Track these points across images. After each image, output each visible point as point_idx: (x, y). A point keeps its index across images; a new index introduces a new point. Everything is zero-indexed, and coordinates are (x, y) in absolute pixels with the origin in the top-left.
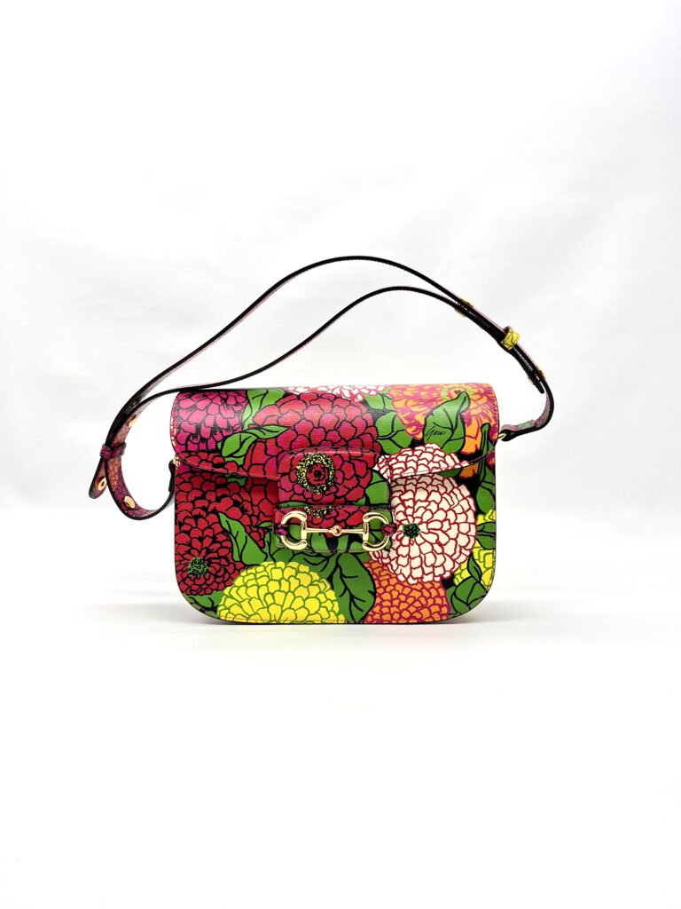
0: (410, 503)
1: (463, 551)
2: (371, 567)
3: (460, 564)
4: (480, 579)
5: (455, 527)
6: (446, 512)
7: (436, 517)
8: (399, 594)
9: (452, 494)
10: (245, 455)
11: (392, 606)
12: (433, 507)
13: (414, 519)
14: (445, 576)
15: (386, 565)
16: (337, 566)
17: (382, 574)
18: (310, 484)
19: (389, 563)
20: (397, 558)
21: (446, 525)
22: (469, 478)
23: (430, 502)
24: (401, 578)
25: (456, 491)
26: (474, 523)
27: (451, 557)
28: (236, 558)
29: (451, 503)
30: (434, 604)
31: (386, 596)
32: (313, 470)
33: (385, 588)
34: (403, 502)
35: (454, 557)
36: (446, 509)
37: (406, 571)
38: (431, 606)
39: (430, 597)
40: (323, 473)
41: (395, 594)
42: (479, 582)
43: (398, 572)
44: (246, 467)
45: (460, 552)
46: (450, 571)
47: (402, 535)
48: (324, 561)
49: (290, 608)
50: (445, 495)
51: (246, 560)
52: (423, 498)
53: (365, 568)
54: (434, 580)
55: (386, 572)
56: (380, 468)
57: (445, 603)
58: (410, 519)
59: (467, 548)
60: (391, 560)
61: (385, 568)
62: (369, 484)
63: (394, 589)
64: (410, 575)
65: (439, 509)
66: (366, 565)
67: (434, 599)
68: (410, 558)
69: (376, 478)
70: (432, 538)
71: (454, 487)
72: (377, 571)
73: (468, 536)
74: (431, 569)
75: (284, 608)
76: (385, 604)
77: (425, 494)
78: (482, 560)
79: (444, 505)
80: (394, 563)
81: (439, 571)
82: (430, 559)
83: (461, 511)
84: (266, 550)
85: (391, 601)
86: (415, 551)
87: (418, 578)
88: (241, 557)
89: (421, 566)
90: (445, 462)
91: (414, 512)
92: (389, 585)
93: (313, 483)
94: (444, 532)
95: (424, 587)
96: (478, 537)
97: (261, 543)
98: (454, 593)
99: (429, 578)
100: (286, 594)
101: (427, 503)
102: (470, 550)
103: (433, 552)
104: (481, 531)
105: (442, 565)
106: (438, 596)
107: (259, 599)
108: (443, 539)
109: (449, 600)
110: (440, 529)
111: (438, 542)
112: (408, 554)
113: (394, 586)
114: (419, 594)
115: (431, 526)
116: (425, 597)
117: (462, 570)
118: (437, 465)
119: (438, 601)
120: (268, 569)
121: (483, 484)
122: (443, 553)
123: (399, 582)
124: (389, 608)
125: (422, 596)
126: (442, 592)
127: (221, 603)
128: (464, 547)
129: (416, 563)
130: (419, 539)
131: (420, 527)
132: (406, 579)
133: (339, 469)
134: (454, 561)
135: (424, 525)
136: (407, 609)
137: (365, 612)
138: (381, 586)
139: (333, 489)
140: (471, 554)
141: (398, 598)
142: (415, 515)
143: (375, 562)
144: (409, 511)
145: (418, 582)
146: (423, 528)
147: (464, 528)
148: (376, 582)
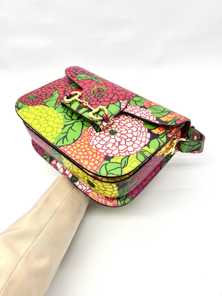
0: (122, 125)
1: (127, 152)
2: (84, 132)
3: (120, 155)
4: (124, 167)
5: (131, 143)
6: (133, 136)
7: (128, 135)
8: (84, 148)
9: (142, 133)
10: (83, 79)
11: (76, 150)
12: (130, 131)
13: (118, 130)
14: (109, 155)
15: (90, 135)
16: (73, 124)
17: (86, 137)
18: (93, 92)
19: (92, 136)
20: (97, 136)
21: (129, 140)
22: (154, 134)
23: (130, 129)
24: (91, 144)
25: (145, 133)
26: (142, 148)
27: (119, 150)
28: (45, 101)
29: (139, 135)
30: (94, 162)
31: (78, 145)
32: (99, 89)
33: (81, 142)
34: (119, 123)
35: (120, 151)
36: (134, 135)
37: (96, 143)
38: (92, 162)
39: (95, 158)
40: (101, 92)
41: (82, 147)
42: (122, 168)
43: (92, 141)
44: (79, 81)
45: (125, 152)
46: (113, 155)
47: (108, 131)
48: (70, 119)
49: (41, 125)
50: (139, 131)
51: (46, 104)
52: (129, 126)
53: (82, 131)
54: (103, 153)
55: (88, 138)
56: (122, 103)
57: (98, 165)
58: (117, 129)
59: (129, 153)
60: (94, 135)
61: (89, 136)
62: (113, 104)
63: (84, 145)
64: (96, 145)
65: (131, 133)
66: (83, 130)
67: (96, 160)
68: (102, 139)
69: (118, 104)
70: (118, 140)
71: (145, 131)
72: (84, 135)
73: (134, 149)
74: (106, 149)
75: (39, 123)
76: (74, 147)
77: (131, 126)
78: (132, 161)
79: (135, 134)
80: (94, 137)
81: (109, 151)
82: (110, 145)
83: (140, 140)
84: (56, 105)
85: (78, 148)
86: (107, 139)
87: (97, 148)
88: (47, 102)
89: (103, 145)
90: (149, 117)
91: (120, 128)
92: (84, 142)
93: (95, 92)
94: (126, 141)
95: (96, 153)
96: (138, 153)
97: (57, 103)
98: (106, 164)
99: (102, 151)
100: (46, 120)
101: (129, 129)
102: (130, 154)
103: (114, 144)
104: (142, 152)
105: (112, 150)
106: (99, 160)
107: (36, 116)
108: (123, 142)
109: (101, 165)
110: (125, 140)
111: (119, 143)
112: (103, 138)
113: (85, 144)
114: (92, 154)
115: (122, 136)
116: (93, 156)
117: (119, 158)
118: (145, 116)
119: (97, 162)
120: (50, 110)
121: (159, 139)
122: (117, 147)
123: (89, 144)
124: (74, 149)
125: (92, 155)
126: (102, 159)
127: (23, 109)
128: (128, 151)
129: (103, 143)
130: (113, 137)
131: (117, 133)
132: (93, 145)
133: (108, 94)
134: (119, 153)
135: (120, 134)
136: (80, 155)
137: (64, 145)
138: (80, 140)
139: (99, 98)
140: (129, 156)
141: (82, 149)
142: (120, 129)
143: (88, 132)
144: (119, 127)
145: (96, 149)
146: (118, 134)
147: (135, 146)
148: (80, 138)
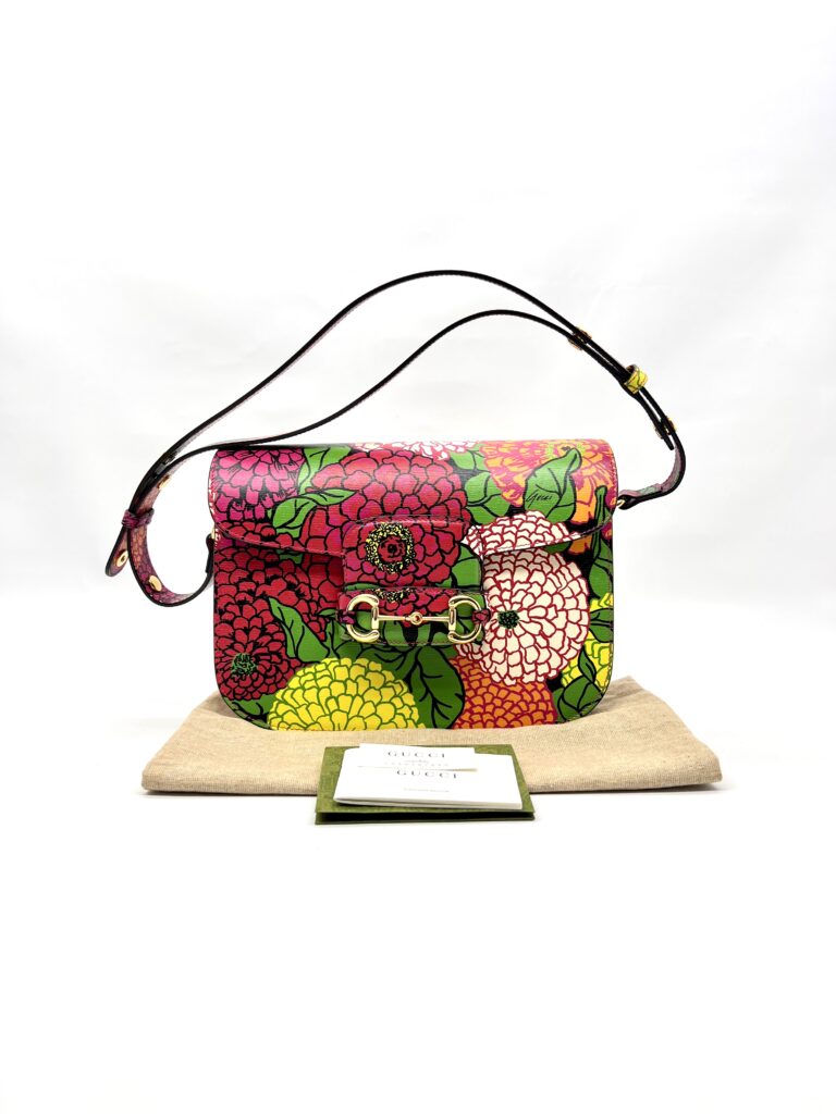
0: (507, 585)
1: (573, 644)
2: (458, 665)
3: (569, 660)
4: (594, 677)
5: (562, 615)
6: (552, 596)
7: (539, 602)
8: (494, 698)
9: (559, 574)
10: (302, 525)
11: (485, 713)
12: (536, 590)
13: (512, 604)
14: (551, 675)
15: (477, 662)
16: (417, 663)
17: (473, 672)
18: (382, 561)
19: (481, 660)
20: (491, 653)
21: (552, 612)
22: (580, 554)
23: (531, 584)
24: (496, 678)
25: (564, 570)
26: (587, 610)
27: (557, 651)
28: (291, 653)
29: (558, 585)
30: (537, 710)
31: (478, 701)
32: (387, 544)
33: (476, 691)
34: (498, 584)
35: (562, 652)
36: (551, 593)
37: (502, 669)
38: (533, 712)
39: (532, 702)
40: (399, 548)
41: (488, 698)
42: (593, 683)
43: (492, 670)
44: (303, 540)
45: (570, 646)
46: (557, 669)
47: (497, 624)
48: (399, 657)
49: (358, 716)
50: (551, 576)
51: (303, 656)
52: (524, 579)
53: (452, 666)
54: (536, 680)
55: (478, 671)
56: (470, 542)
57: (550, 709)
58: (507, 604)
59: (578, 640)
60: (483, 656)
61: (476, 665)
62: (456, 562)
63: (488, 692)
64: (508, 674)
65: (543, 593)
66: (452, 662)
67: (537, 703)
68: (507, 653)
69: (465, 553)
70: (534, 628)
71: (561, 566)
72: (465, 670)
73: (579, 626)
74: (532, 667)
75: (350, 716)
76: (476, 710)
77: (526, 574)
78: (596, 655)
79: (550, 588)
80: (487, 659)
81: (543, 669)
82: (532, 655)
83: (571, 595)
84: (328, 643)
85: (484, 707)
86: (513, 644)
87: (516, 678)
88: (296, 652)
89: (521, 663)
90: (551, 534)
91: (512, 596)
92: (481, 686)
93: (387, 560)
94: (549, 621)
95: (524, 690)
96: (591, 627)
97: (321, 635)
98: (562, 697)
99: (531, 678)
100: (353, 698)
101: (528, 585)
102: (582, 643)
103: (536, 645)
104: (595, 619)
105: (547, 662)
106: (542, 700)
107: (320, 704)
108: (548, 629)
109: (556, 704)
110: (545, 617)
111: (541, 633)
112: (505, 649)
113: (488, 687)
114: (519, 698)
115: (532, 613)
116: (526, 701)
117: (572, 668)
118: (540, 538)
119: (542, 706)
120: (331, 668)
121: (598, 562)
122: (548, 647)
123: (494, 683)
124: (481, 714)
125: (522, 700)
126: (546, 695)
127: (273, 710)
128: (574, 640)
129: (515, 659)
130: (518, 630)
131: (519, 614)
132: (503, 679)
133: (420, 543)
134: (562, 656)
135: (525, 612)
136: (503, 717)
137: (452, 720)
138: (471, 688)
139: (412, 568)
140: (583, 648)
141: (492, 703)
142: (513, 600)
143: (463, 658)
144: (506, 595)
145: (517, 683)
146: (523, 616)
147: (574, 616)
148: (465, 683)
